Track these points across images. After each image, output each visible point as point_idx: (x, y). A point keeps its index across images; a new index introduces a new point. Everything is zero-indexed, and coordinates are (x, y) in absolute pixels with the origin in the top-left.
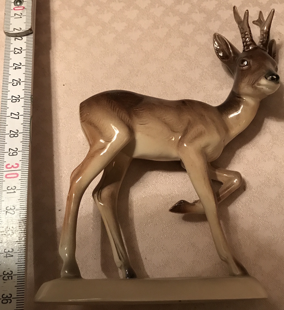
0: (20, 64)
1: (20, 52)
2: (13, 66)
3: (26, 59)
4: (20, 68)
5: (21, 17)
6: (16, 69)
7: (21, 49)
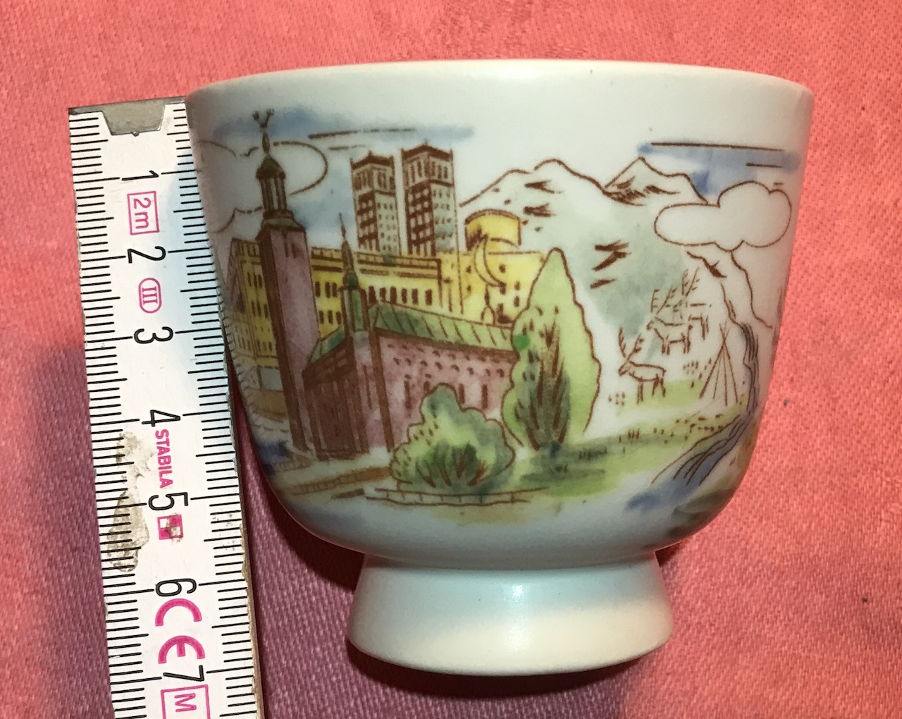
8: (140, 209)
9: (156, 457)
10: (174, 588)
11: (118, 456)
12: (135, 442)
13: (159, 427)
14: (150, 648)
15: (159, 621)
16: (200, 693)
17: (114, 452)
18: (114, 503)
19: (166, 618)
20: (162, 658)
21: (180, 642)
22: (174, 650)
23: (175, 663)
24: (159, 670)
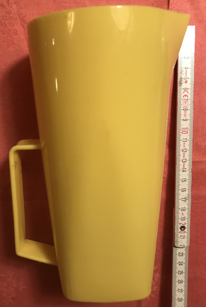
9: (185, 73)
10: (186, 89)
11: (181, 72)
12: (183, 71)
13: (186, 69)
14: (182, 96)
15: (184, 93)
16: (187, 102)
18: (180, 78)
19: (184, 92)
20: (184, 97)
21: (186, 95)
22: (185, 96)
23: (185, 98)
24: (183, 98)
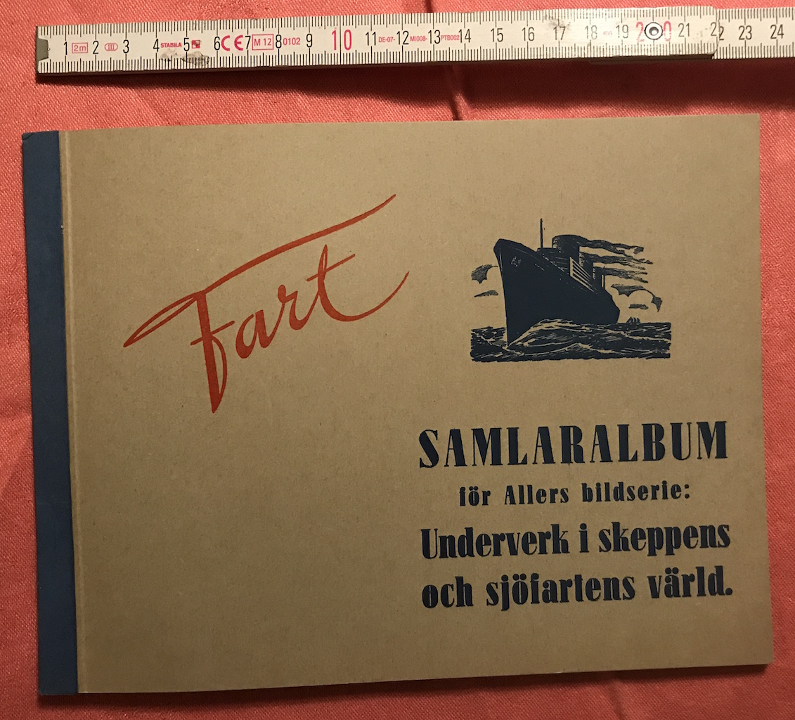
0: (774, 28)
1: (749, 29)
2: (775, 40)
3: (764, 16)
4: (781, 26)
5: (688, 25)
6: (783, 32)
7: (742, 29)
8: (78, 49)
9: (171, 48)
10: (217, 44)
11: (169, 60)
12: (164, 55)
13: (159, 46)
14: (237, 54)
15: (228, 50)
17: (167, 62)
18: (185, 63)
19: (227, 47)
20: (242, 49)
21: (236, 43)
22: (238, 45)
23: (243, 45)
24: (245, 50)
